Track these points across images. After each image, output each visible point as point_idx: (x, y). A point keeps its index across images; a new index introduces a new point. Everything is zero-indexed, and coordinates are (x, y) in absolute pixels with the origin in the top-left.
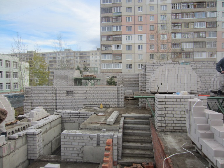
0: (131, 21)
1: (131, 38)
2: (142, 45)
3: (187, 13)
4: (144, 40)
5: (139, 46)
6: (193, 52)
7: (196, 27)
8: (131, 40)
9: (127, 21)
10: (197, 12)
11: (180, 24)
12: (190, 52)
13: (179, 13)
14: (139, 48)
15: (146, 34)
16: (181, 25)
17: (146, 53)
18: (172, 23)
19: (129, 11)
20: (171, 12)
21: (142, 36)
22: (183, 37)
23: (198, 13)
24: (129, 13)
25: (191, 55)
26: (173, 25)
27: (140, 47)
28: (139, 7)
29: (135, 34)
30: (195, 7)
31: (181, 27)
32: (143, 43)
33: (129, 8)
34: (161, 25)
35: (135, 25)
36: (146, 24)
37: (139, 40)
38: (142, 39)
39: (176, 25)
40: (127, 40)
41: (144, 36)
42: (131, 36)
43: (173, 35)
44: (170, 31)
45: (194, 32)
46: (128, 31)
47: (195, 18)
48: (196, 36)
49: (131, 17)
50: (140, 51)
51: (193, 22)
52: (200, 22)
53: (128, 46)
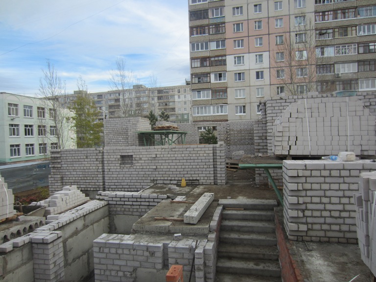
0: (242, 30)
1: (243, 60)
2: (262, 72)
3: (344, 10)
4: (266, 63)
5: (258, 73)
6: (357, 79)
7: (362, 33)
8: (243, 63)
9: (234, 31)
10: (363, 6)
11: (331, 31)
12: (351, 80)
13: (328, 11)
14: (258, 77)
15: (269, 51)
16: (334, 32)
17: (270, 85)
18: (316, 30)
19: (238, 14)
20: (313, 10)
21: (262, 55)
22: (338, 52)
23: (364, 8)
24: (238, 17)
25: (353, 86)
26: (318, 32)
27: (259, 75)
28: (256, 6)
29: (249, 53)
31: (334, 36)
32: (264, 68)
33: (238, 8)
34: (296, 35)
35: (248, 36)
36: (269, 34)
37: (257, 62)
38: (262, 61)
39: (324, 32)
40: (235, 63)
41: (266, 55)
42: (243, 56)
43: (318, 51)
44: (313, 44)
45: (358, 43)
46: (237, 48)
47: (359, 17)
48: (361, 50)
49: (242, 23)
50: (259, 82)
51: (356, 26)
52: (368, 24)
53: (239, 73)
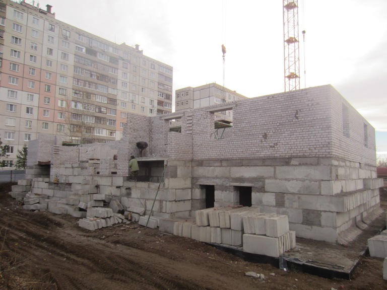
0: (18, 70)
1: (16, 94)
2: (32, 109)
3: (90, 83)
4: (35, 103)
5: (28, 109)
6: (94, 128)
7: (98, 100)
8: (16, 97)
9: (10, 68)
10: (100, 84)
11: (81, 93)
12: (91, 127)
13: (81, 80)
14: (28, 112)
15: (39, 94)
16: (83, 94)
17: (38, 120)
18: (73, 89)
19: (15, 56)
20: (72, 76)
21: (33, 95)
22: (85, 108)
23: (100, 86)
24: (15, 59)
25: (91, 131)
26: (74, 91)
27: (28, 110)
28: (31, 56)
29: (22, 91)
30: (98, 78)
31: (83, 97)
32: (33, 106)
33: (15, 51)
34: (60, 88)
35: (23, 78)
36: (40, 82)
37: (28, 100)
38: (32, 100)
39: (78, 92)
40: (8, 96)
41: (36, 96)
42: (16, 92)
43: (73, 104)
44: (71, 98)
45: (96, 106)
46: (11, 83)
47: (97, 90)
48: (97, 110)
49: (18, 65)
50: (28, 116)
51: (95, 95)
52: (102, 96)
53: (11, 105)
